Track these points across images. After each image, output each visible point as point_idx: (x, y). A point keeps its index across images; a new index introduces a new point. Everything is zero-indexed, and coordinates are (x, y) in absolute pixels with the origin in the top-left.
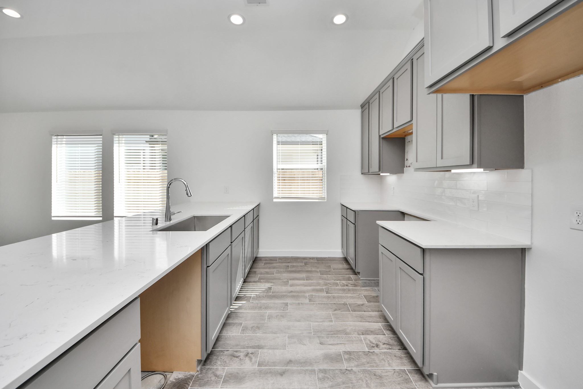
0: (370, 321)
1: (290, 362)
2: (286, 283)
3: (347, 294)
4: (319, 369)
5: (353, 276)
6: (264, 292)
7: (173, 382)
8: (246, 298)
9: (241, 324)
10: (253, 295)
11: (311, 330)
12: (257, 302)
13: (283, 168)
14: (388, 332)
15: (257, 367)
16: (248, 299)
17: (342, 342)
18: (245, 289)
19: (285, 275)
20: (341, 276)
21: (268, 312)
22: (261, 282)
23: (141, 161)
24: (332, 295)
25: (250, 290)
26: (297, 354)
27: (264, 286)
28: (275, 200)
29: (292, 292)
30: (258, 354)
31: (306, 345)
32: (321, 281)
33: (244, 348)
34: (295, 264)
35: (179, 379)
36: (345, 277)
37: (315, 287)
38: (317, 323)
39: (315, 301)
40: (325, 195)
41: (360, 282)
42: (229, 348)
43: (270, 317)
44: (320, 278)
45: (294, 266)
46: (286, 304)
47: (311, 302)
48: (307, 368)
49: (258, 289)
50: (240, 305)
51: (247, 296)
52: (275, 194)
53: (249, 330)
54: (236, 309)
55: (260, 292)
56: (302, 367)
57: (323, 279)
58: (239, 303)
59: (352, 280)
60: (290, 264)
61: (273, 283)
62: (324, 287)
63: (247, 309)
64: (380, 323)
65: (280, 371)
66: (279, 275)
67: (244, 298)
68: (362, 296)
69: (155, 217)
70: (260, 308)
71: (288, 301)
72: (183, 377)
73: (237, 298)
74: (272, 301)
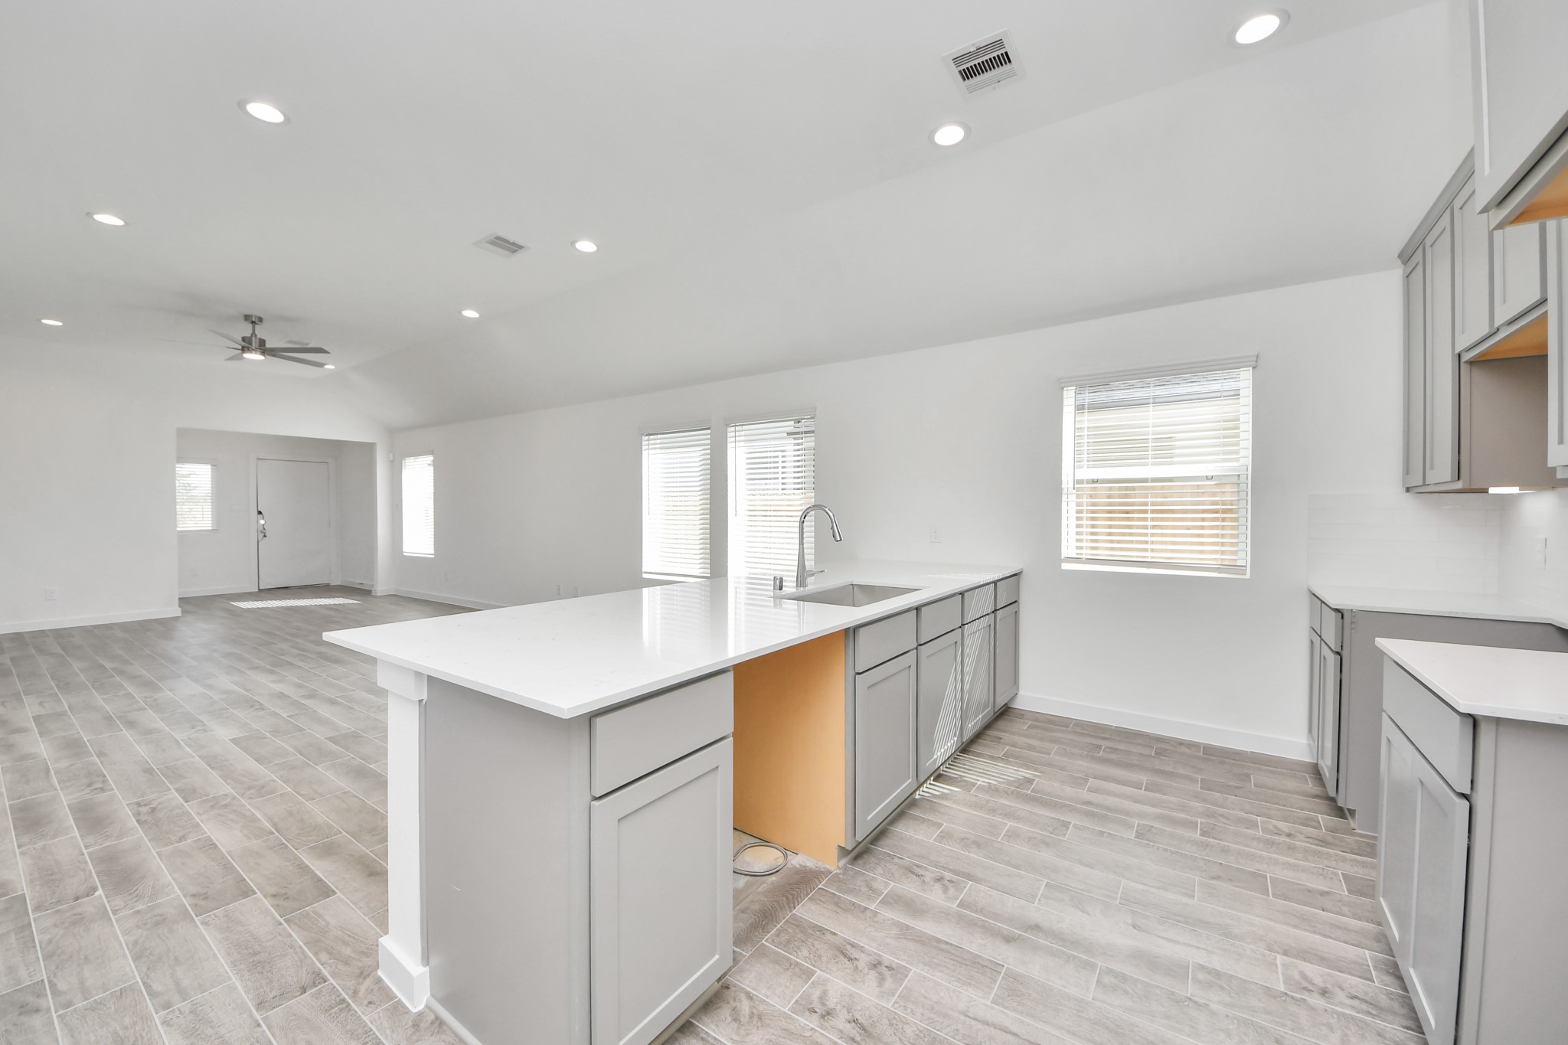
0: (1332, 935)
1: (1036, 928)
2: (1080, 782)
3: (1276, 853)
4: (1107, 968)
5: (1325, 819)
6: (1010, 783)
7: (794, 867)
8: (962, 783)
9: (940, 825)
10: (981, 781)
11: (1117, 894)
12: (987, 797)
13: (1095, 477)
14: (1388, 979)
15: (955, 906)
16: (968, 786)
17: (1203, 946)
18: (964, 765)
19: (1084, 764)
20: (1279, 810)
21: (1010, 824)
22: (1008, 762)
23: (778, 468)
24: (1222, 843)
25: (977, 772)
26: (1058, 922)
27: (1014, 772)
28: (1065, 566)
29: (1089, 803)
30: (965, 887)
31: (1089, 915)
32: (1196, 805)
33: (935, 866)
34: (1122, 747)
35: (806, 867)
36: (1294, 814)
37: (1166, 812)
38: (1141, 887)
39: (1154, 842)
40: (1244, 559)
41: (1349, 841)
42: (905, 855)
43: (1012, 835)
44: (1197, 797)
45: (1117, 749)
46: (1066, 825)
47: (1143, 839)
48: (1076, 954)
49: (998, 773)
50: (945, 791)
51: (966, 779)
52: (1068, 548)
53: (956, 841)
54: (934, 796)
55: (999, 782)
56: (1064, 947)
57: (1205, 800)
58: (942, 788)
59: (1319, 827)
60: (1105, 744)
61: (1042, 772)
62: (1199, 820)
63: (959, 804)
64: (1367, 952)
65: (1005, 932)
66: (1065, 759)
67: (958, 782)
68: (1336, 874)
69: (779, 574)
70: (992, 811)
71: (1073, 820)
72: (814, 867)
73: (939, 777)
74: (1028, 807)
